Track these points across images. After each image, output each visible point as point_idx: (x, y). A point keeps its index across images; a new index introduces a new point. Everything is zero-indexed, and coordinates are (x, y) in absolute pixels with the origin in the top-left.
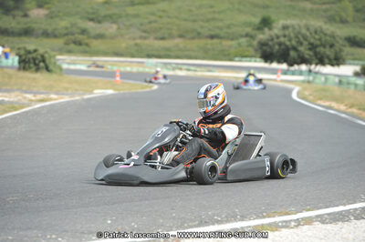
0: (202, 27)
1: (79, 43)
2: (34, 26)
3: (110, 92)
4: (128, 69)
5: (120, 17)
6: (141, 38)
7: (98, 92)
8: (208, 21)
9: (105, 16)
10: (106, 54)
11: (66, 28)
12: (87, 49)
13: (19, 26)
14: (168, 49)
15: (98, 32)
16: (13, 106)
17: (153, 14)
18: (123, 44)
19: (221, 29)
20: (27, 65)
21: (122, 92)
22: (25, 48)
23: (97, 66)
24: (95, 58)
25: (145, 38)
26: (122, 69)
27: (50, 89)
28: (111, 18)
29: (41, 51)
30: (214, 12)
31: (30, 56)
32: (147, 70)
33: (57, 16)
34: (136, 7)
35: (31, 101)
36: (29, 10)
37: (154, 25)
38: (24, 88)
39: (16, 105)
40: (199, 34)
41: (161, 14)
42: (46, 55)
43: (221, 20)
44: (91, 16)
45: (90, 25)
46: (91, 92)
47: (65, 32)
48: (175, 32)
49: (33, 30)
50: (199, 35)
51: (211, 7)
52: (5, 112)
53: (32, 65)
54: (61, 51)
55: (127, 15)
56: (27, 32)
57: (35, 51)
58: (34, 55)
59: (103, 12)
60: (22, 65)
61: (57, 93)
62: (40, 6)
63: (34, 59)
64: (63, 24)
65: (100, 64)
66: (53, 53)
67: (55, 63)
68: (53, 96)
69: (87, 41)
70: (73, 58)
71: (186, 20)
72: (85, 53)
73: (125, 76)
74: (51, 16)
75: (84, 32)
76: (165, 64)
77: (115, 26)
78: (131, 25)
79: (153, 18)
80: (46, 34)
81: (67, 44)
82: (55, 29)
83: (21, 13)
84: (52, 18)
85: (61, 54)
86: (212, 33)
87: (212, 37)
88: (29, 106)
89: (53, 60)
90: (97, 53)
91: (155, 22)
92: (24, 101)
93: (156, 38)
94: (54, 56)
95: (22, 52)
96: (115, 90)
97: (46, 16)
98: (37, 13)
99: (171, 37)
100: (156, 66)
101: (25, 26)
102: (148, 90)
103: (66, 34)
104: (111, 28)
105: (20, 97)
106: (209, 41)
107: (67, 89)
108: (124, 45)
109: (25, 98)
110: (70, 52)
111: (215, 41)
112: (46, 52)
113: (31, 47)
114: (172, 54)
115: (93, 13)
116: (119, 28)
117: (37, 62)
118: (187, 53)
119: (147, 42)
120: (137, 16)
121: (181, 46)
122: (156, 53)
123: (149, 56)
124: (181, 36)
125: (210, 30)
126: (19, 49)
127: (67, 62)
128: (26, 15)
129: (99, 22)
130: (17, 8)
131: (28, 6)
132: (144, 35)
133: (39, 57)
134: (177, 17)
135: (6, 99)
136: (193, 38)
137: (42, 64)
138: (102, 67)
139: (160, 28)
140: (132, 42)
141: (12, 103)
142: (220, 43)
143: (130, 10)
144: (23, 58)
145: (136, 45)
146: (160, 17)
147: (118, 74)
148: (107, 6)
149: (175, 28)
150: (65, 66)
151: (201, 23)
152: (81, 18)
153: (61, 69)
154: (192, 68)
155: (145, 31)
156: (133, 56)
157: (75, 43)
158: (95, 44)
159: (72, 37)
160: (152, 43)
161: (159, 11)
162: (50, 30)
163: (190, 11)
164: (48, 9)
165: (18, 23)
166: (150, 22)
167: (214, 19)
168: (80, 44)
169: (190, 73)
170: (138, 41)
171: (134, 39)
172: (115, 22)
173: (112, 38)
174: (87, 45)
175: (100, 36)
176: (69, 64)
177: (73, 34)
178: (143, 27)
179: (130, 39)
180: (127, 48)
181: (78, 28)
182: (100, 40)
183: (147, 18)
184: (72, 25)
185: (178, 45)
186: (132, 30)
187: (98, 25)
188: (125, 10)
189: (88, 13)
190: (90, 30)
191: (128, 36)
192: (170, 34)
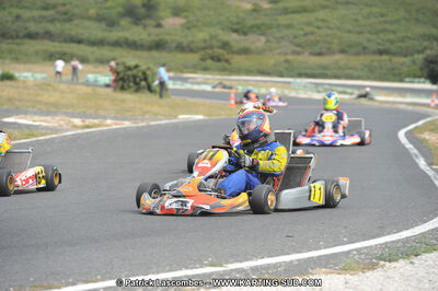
0: (369, 41)
2: (167, 38)
5: (270, 27)
6: (294, 53)
8: (377, 32)
9: (253, 27)
10: (249, 72)
11: (205, 41)
12: (226, 65)
13: (150, 39)
14: (325, 67)
15: (242, 45)
18: (270, 61)
19: (392, 42)
20: (126, 84)
22: (124, 63)
23: (225, 87)
25: (298, 53)
28: (259, 29)
29: (143, 67)
30: (386, 22)
31: (129, 73)
33: (194, 26)
34: (290, 16)
36: (162, 18)
37: (310, 38)
40: (364, 48)
41: (320, 24)
42: (148, 73)
43: (393, 32)
44: (235, 27)
45: (233, 37)
47: (203, 45)
48: (335, 46)
49: (166, 43)
50: (365, 50)
51: (382, 16)
53: (132, 84)
54: (195, 69)
55: (278, 26)
56: (159, 46)
57: (137, 67)
58: (134, 71)
59: (250, 22)
60: (120, 83)
62: (176, 14)
63: (135, 77)
64: (200, 36)
69: (227, 56)
70: (208, 76)
71: (350, 32)
72: (224, 71)
74: (188, 27)
75: (225, 45)
76: (317, 84)
77: (263, 39)
78: (282, 38)
79: (309, 29)
80: (181, 48)
81: (203, 59)
82: (192, 42)
84: (189, 28)
85: (195, 72)
86: (380, 47)
87: (381, 53)
90: (238, 71)
91: (312, 33)
93: (312, 54)
95: (120, 68)
97: (183, 26)
98: (172, 23)
99: (330, 52)
100: (305, 87)
101: (157, 38)
103: (204, 48)
104: (257, 41)
106: (377, 57)
108: (272, 62)
110: (206, 69)
111: (385, 57)
112: (149, 68)
114: (329, 73)
115: (238, 23)
116: (267, 41)
117: (138, 80)
118: (346, 72)
119: (300, 58)
120: (289, 26)
121: (342, 63)
122: (309, 71)
123: (300, 75)
124: (342, 51)
125: (378, 44)
128: (159, 26)
129: (245, 34)
130: (148, 16)
131: (162, 14)
132: (298, 49)
133: (140, 75)
134: (339, 29)
136: (358, 54)
137: (143, 84)
138: (231, 88)
139: (318, 42)
140: (282, 58)
142: (390, 60)
143: (283, 20)
145: (287, 61)
146: (319, 28)
147: (233, 96)
148: (255, 14)
149: (336, 41)
151: (369, 35)
152: (223, 29)
154: (349, 90)
155: (299, 45)
156: (281, 75)
157: (212, 58)
158: (237, 60)
159: (210, 51)
160: (307, 59)
161: (317, 20)
162: (185, 44)
163: (356, 20)
164: (186, 17)
165: (149, 35)
166: (306, 34)
167: (384, 31)
168: (219, 60)
170: (290, 57)
171: (286, 54)
172: (263, 34)
173: (260, 52)
174: (227, 61)
175: (245, 51)
177: (212, 48)
178: (296, 41)
179: (280, 54)
180: (275, 65)
181: (218, 41)
182: (244, 56)
183: (302, 29)
184: (212, 37)
185: (337, 62)
186: (283, 43)
187: (243, 37)
188: (276, 20)
189: (232, 23)
190: (233, 43)
191: (278, 51)
192: (329, 49)
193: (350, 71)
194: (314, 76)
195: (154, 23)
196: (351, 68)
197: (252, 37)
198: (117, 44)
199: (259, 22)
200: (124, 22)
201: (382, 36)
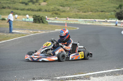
0: (99, 8)
5: (71, 5)
8: (101, 6)
9: (66, 5)
11: (53, 9)
12: (59, 16)
13: (37, 8)
14: (86, 16)
19: (105, 9)
20: (36, 21)
24: (62, 19)
25: (79, 12)
28: (68, 5)
30: (103, 3)
31: (37, 18)
33: (50, 5)
34: (76, 2)
36: (41, 3)
40: (97, 10)
41: (85, 4)
43: (105, 6)
44: (61, 5)
46: (54, 30)
47: (52, 10)
48: (89, 10)
49: (42, 9)
51: (102, 1)
53: (38, 21)
54: (51, 17)
55: (73, 4)
56: (40, 10)
57: (39, 16)
59: (65, 3)
62: (45, 1)
64: (52, 7)
69: (59, 13)
71: (93, 6)
75: (58, 10)
76: (85, 21)
77: (69, 8)
78: (74, 8)
79: (82, 5)
81: (52, 14)
82: (49, 9)
84: (48, 5)
85: (51, 18)
86: (102, 10)
87: (102, 12)
90: (62, 17)
93: (83, 12)
97: (46, 4)
98: (43, 4)
99: (88, 11)
100: (82, 21)
101: (39, 8)
103: (53, 11)
104: (68, 9)
106: (101, 13)
108: (72, 14)
109: (29, 32)
111: (103, 13)
114: (88, 17)
115: (62, 4)
116: (70, 9)
118: (93, 17)
119: (79, 13)
120: (76, 4)
122: (82, 17)
123: (80, 18)
124: (91, 11)
125: (101, 9)
128: (40, 5)
129: (64, 7)
130: (37, 2)
131: (40, 1)
132: (79, 11)
134: (90, 5)
136: (95, 12)
137: (41, 21)
139: (84, 9)
140: (74, 13)
142: (105, 14)
145: (76, 14)
146: (84, 5)
147: (66, 24)
148: (67, 1)
149: (89, 8)
151: (99, 7)
152: (58, 6)
155: (79, 10)
156: (75, 18)
157: (55, 14)
158: (62, 14)
159: (54, 12)
160: (81, 13)
161: (84, 3)
162: (47, 10)
163: (95, 3)
164: (47, 2)
165: (37, 7)
166: (81, 7)
167: (103, 5)
168: (57, 14)
170: (77, 13)
171: (75, 12)
173: (68, 12)
174: (59, 14)
175: (64, 11)
177: (55, 11)
178: (78, 8)
179: (74, 12)
180: (73, 15)
181: (56, 9)
182: (64, 13)
183: (80, 5)
184: (55, 8)
185: (90, 14)
186: (75, 9)
187: (63, 8)
188: (73, 3)
189: (60, 4)
190: (61, 9)
191: (73, 11)
192: (87, 11)
193: (94, 17)
194: (84, 18)
195: (38, 4)
196: (94, 16)
197: (66, 8)
198: (28, 10)
199: (67, 3)
200: (30, 4)
201: (102, 7)
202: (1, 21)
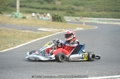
1: (71, 13)
2: (57, 7)
3: (82, 29)
4: (87, 21)
5: (85, 4)
7: (78, 29)
8: (114, 6)
10: (79, 16)
11: (67, 8)
14: (100, 15)
15: (77, 9)
16: (51, 33)
17: (96, 3)
18: (85, 13)
19: (119, 8)
20: (55, 20)
21: (86, 29)
22: (54, 14)
23: (77, 20)
24: (76, 18)
26: (85, 21)
27: (62, 28)
28: (82, 5)
29: (59, 15)
30: (117, 3)
31: (56, 17)
32: (93, 22)
33: (64, 4)
35: (57, 31)
36: (55, 2)
37: (96, 7)
38: (54, 27)
39: (52, 33)
41: (98, 3)
42: (61, 17)
43: (119, 6)
44: (75, 4)
45: (75, 7)
46: (75, 29)
50: (111, 10)
51: (116, 1)
52: (49, 35)
53: (56, 20)
55: (87, 4)
56: (55, 9)
57: (58, 15)
58: (57, 16)
59: (79, 3)
60: (53, 19)
61: (65, 29)
62: (59, 0)
63: (57, 18)
64: (66, 6)
65: (78, 19)
66: (63, 16)
67: (64, 19)
68: (63, 30)
70: (69, 17)
71: (107, 5)
72: (73, 16)
73: (86, 23)
74: (62, 4)
75: (73, 9)
76: (99, 20)
77: (83, 7)
78: (88, 7)
79: (95, 5)
80: (61, 10)
81: (67, 13)
82: (64, 8)
83: (53, 3)
86: (115, 10)
87: (115, 11)
88: (56, 33)
89: (63, 18)
90: (77, 16)
91: (96, 6)
92: (54, 31)
94: (63, 17)
95: (53, 16)
96: (83, 28)
98: (58, 3)
99: (102, 11)
102: (94, 28)
103: (67, 10)
104: (81, 8)
105: (53, 30)
106: (115, 12)
107: (68, 28)
109: (55, 30)
110: (68, 16)
111: (117, 12)
112: (61, 16)
113: (56, 14)
116: (84, 8)
117: (58, 19)
118: (106, 16)
120: (90, 4)
121: (105, 14)
122: (96, 16)
123: (94, 17)
124: (105, 11)
125: (115, 9)
126: (53, 14)
127: (67, 19)
128: (54, 4)
129: (78, 6)
130: (52, 1)
131: (55, 0)
132: (93, 10)
133: (59, 17)
134: (104, 5)
135: (49, 31)
136: (109, 11)
137: (59, 20)
138: (78, 20)
139: (98, 8)
140: (88, 13)
141: (51, 32)
143: (88, 2)
144: (54, 17)
145: (90, 13)
146: (98, 4)
147: (84, 23)
149: (103, 8)
150: (67, 20)
151: (112, 7)
152: (72, 5)
153: (65, 21)
154: (108, 21)
155: (93, 9)
156: (88, 17)
158: (77, 13)
159: (69, 11)
160: (95, 13)
162: (62, 8)
163: (109, 2)
164: (61, 1)
165: (52, 6)
166: (95, 6)
167: (116, 5)
169: (108, 23)
170: (91, 12)
171: (89, 11)
172: (83, 6)
173: (82, 11)
174: (74, 13)
175: (78, 11)
176: (68, 19)
181: (71, 8)
184: (69, 7)
186: (88, 9)
188: (86, 2)
191: (87, 11)
198: (43, 9)
199: (82, 3)
200: (45, 3)
202: (22, 19)
